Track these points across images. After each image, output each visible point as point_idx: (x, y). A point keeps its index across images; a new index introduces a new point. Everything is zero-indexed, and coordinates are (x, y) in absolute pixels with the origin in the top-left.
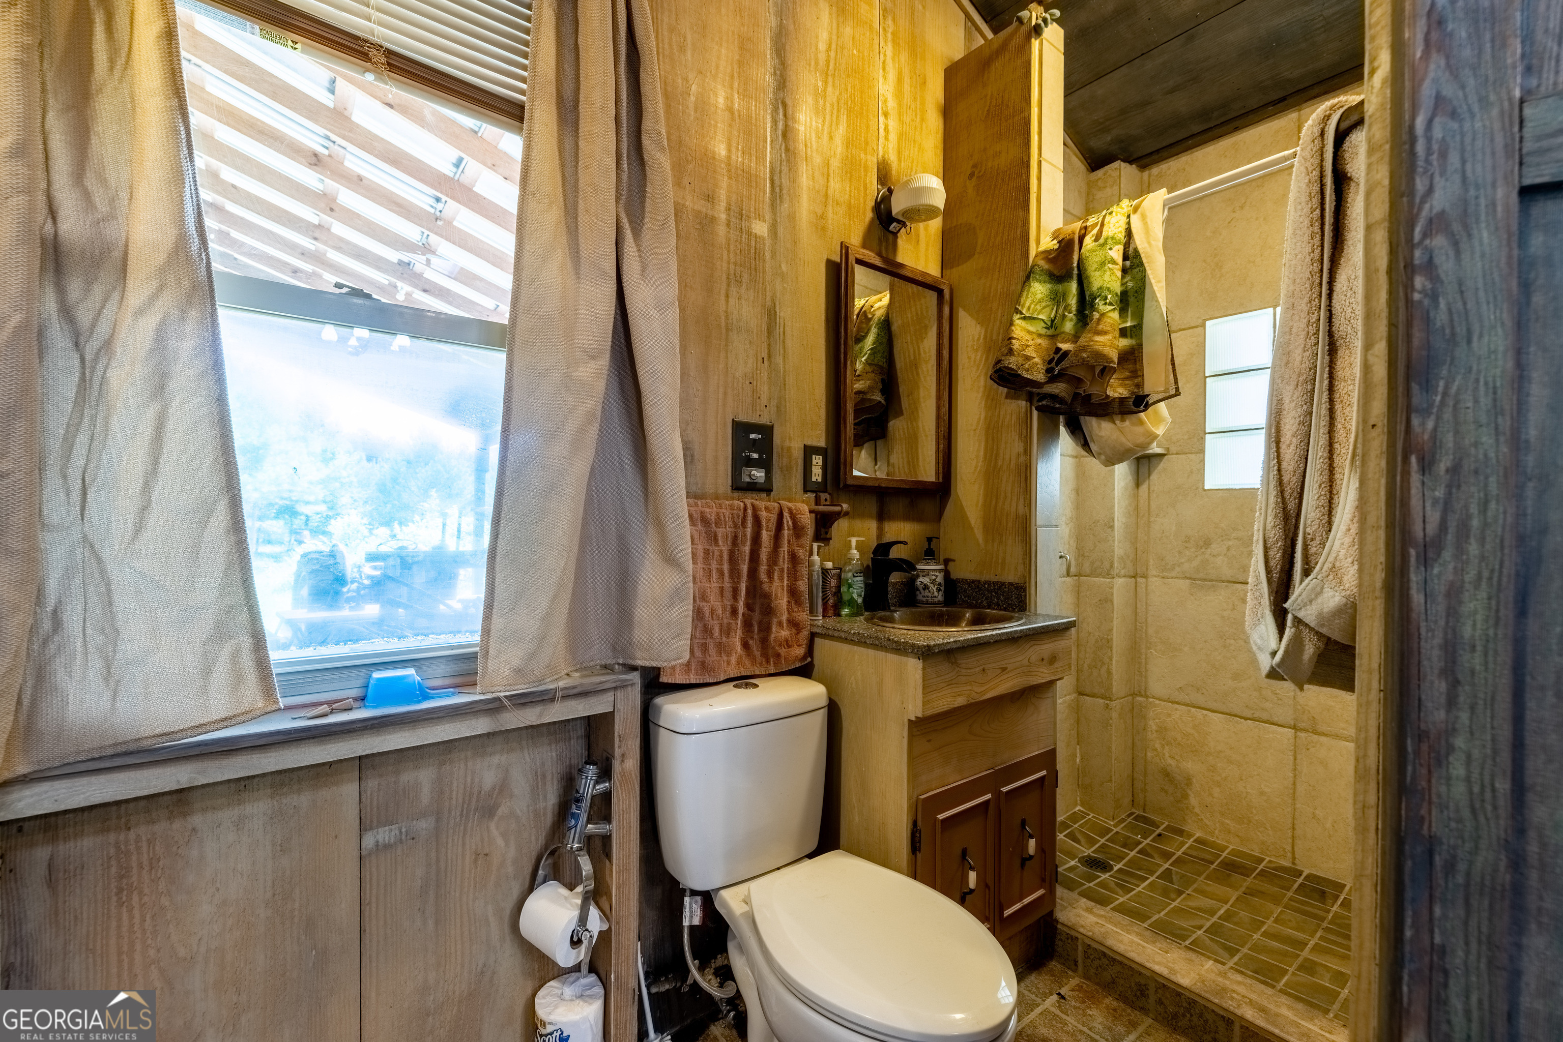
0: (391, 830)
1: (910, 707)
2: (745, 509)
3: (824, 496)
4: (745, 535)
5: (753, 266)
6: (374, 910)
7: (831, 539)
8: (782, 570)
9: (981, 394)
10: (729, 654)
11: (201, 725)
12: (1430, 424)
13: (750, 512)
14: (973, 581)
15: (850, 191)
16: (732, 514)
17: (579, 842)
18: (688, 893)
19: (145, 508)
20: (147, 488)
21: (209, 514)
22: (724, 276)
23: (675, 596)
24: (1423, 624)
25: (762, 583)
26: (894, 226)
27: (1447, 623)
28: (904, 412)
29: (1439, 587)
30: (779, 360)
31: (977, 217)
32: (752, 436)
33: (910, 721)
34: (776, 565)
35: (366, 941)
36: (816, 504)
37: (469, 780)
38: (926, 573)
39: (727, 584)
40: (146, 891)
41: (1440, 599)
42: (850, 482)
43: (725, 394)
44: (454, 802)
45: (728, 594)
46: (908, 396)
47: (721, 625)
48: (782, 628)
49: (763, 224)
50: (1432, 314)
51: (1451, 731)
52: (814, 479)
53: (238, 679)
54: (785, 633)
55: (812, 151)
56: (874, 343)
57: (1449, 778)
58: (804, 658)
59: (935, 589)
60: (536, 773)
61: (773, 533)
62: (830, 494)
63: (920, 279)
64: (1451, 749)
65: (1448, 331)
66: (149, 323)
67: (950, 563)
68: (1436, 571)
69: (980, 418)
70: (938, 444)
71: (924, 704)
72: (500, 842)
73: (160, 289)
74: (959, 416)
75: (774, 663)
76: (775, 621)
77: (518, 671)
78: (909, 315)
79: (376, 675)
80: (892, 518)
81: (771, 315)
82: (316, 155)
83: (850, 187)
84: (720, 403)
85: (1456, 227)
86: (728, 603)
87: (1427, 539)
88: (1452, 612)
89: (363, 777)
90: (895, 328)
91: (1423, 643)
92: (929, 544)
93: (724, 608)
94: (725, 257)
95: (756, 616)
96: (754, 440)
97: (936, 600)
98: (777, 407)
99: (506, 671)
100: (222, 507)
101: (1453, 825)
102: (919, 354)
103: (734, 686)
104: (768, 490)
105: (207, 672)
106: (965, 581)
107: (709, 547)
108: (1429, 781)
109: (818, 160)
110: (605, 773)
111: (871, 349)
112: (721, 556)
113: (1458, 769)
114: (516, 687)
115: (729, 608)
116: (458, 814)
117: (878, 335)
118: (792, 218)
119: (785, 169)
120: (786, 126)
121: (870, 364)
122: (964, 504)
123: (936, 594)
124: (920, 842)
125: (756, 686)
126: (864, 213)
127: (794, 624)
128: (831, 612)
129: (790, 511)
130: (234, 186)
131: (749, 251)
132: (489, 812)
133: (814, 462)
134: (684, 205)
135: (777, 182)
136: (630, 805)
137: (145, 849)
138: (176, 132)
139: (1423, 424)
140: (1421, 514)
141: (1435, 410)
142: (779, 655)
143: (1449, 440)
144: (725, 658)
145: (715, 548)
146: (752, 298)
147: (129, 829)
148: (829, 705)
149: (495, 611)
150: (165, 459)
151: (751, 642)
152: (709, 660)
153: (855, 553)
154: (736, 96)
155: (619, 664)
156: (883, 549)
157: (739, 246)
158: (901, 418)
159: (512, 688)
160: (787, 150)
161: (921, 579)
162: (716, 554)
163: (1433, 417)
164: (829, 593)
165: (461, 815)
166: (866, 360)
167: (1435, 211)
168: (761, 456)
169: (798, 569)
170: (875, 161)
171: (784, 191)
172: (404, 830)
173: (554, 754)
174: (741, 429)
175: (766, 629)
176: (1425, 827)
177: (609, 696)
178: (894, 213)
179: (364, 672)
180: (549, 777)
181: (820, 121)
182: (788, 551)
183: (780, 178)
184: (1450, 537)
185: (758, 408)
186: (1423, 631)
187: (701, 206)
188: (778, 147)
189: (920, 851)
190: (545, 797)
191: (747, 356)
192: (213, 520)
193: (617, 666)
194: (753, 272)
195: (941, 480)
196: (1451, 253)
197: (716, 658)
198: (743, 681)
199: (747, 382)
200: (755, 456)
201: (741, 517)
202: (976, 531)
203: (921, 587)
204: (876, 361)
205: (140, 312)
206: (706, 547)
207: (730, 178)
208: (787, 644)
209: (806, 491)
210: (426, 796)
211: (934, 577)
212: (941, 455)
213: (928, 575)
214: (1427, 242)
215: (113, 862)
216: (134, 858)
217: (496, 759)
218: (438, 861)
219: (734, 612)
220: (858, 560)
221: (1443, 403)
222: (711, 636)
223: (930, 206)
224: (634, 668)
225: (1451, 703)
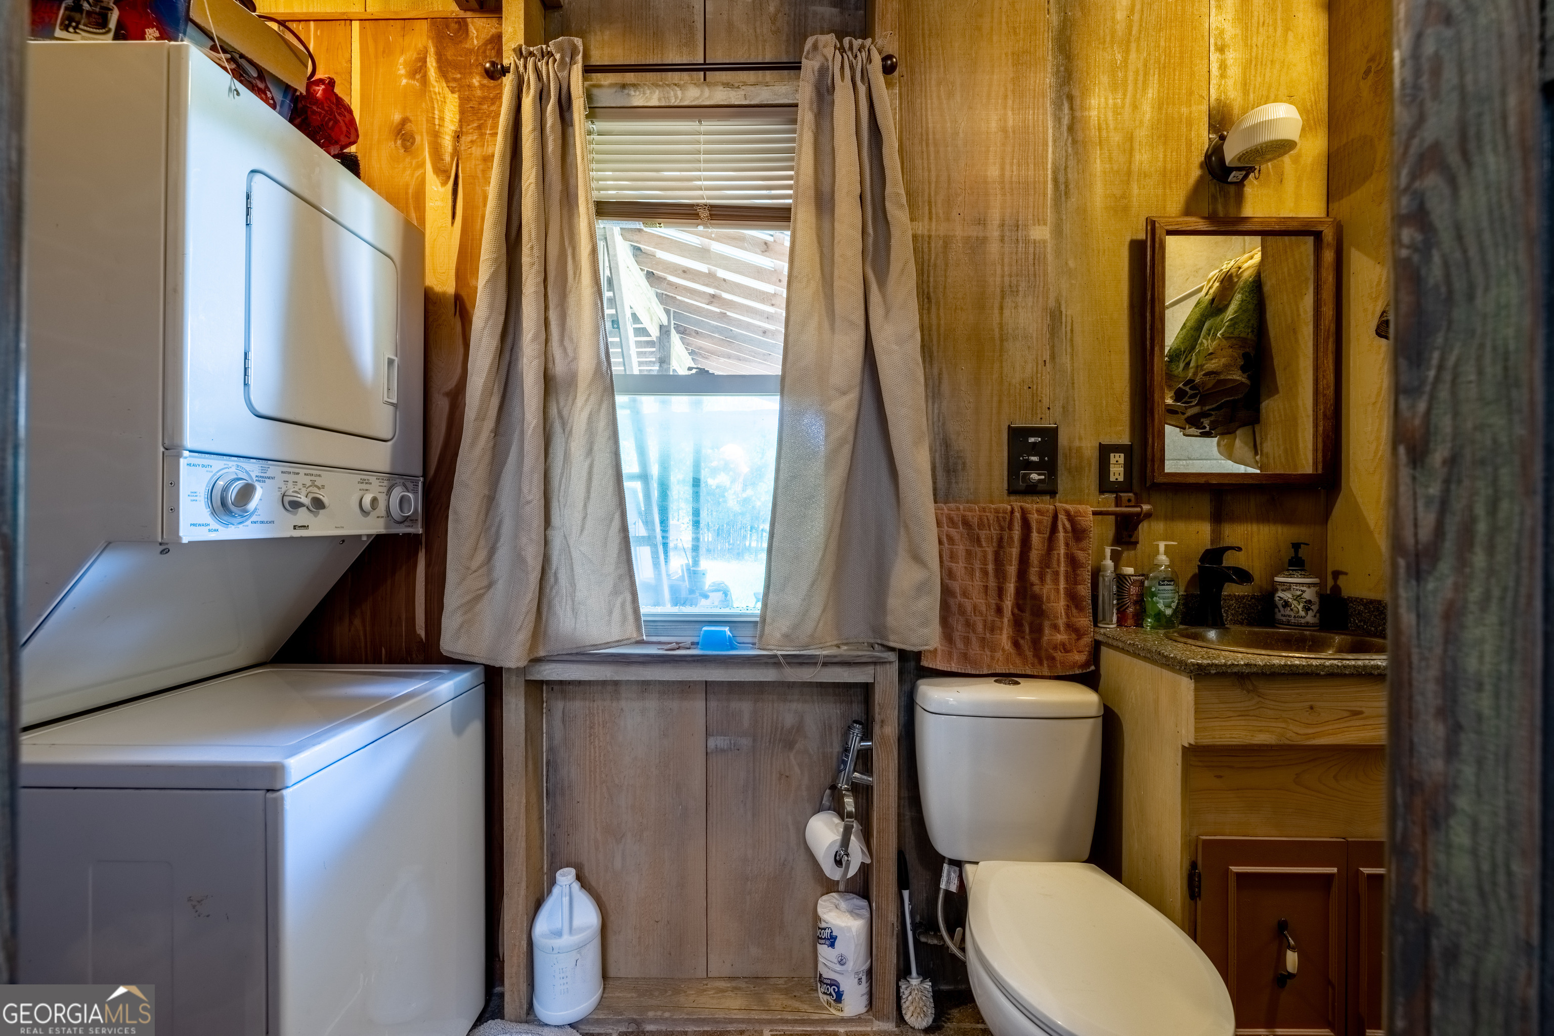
0: (724, 740)
1: (1183, 732)
2: (1012, 512)
3: (1125, 496)
4: (1011, 538)
5: (1031, 272)
6: (714, 789)
7: (1137, 543)
8: (1057, 574)
9: (1382, 356)
10: (993, 650)
11: (608, 643)
12: (1422, 406)
13: (1017, 515)
14: (1371, 602)
15: (1165, 156)
16: (998, 517)
17: (846, 784)
18: (946, 861)
19: (585, 518)
20: (585, 506)
21: (611, 521)
22: (998, 290)
23: (921, 589)
24: (1415, 651)
25: (1032, 585)
26: (1234, 177)
27: (1445, 651)
28: (1280, 389)
29: (1435, 607)
30: (1065, 360)
31: (1375, 125)
32: (1032, 440)
33: (1183, 747)
34: (1048, 567)
35: (710, 811)
36: (1117, 505)
37: (775, 716)
38: (1288, 587)
39: (992, 583)
40: (601, 739)
41: (1436, 621)
42: (1160, 480)
43: (1000, 402)
44: (765, 731)
45: (993, 592)
46: (1285, 369)
47: (985, 621)
48: (1059, 632)
49: (1044, 227)
50: (1423, 272)
51: (1450, 787)
52: (1112, 479)
53: (624, 619)
54: (1061, 637)
55: (1108, 132)
56: (1236, 312)
57: (1449, 846)
58: (1086, 664)
59: (1300, 607)
60: (824, 723)
61: (1047, 536)
62: (1135, 494)
63: (1277, 228)
64: (1451, 810)
65: (1443, 289)
66: (585, 415)
67: (1341, 577)
68: (1431, 586)
69: (1381, 388)
70: (1316, 426)
71: (1197, 730)
72: (797, 769)
73: (589, 395)
74: (1351, 387)
75: (1048, 666)
76: (1047, 624)
77: (786, 636)
78: (1286, 270)
79: (705, 628)
80: (1234, 519)
81: (1055, 317)
82: (766, 243)
83: (1165, 151)
84: (994, 411)
85: (1454, 159)
86: (993, 602)
87: (1420, 547)
88: (1451, 638)
89: (708, 699)
90: (1267, 288)
91: (1415, 674)
92: (1296, 552)
93: (988, 605)
94: (999, 272)
95: (1027, 616)
96: (1034, 443)
97: (1303, 621)
98: (1063, 407)
99: (778, 635)
100: (617, 516)
101: (1455, 905)
102: (1299, 315)
103: (996, 681)
104: (1053, 493)
105: (610, 613)
106: (1360, 601)
107: (972, 548)
108: (1424, 845)
109: (1116, 138)
110: (867, 734)
111: (1231, 320)
112: (985, 557)
113: (1460, 835)
114: (785, 649)
115: (994, 606)
116: (768, 740)
117: (1242, 301)
118: (1083, 212)
119: (1072, 163)
120: (1073, 118)
121: (1227, 338)
122: (1360, 500)
123: (1302, 613)
124: (1199, 887)
125: (1018, 683)
126: (1187, 174)
127: (1071, 627)
128: (1130, 621)
129: (1068, 513)
130: (724, 280)
131: (1027, 259)
132: (789, 745)
133: (1113, 460)
134: (954, 236)
135: (1062, 179)
136: (888, 765)
137: (601, 714)
138: (596, 304)
139: (1413, 407)
140: (1411, 516)
141: (1428, 388)
142: (1053, 659)
143: (1445, 424)
144: (989, 653)
145: (978, 549)
146: (1030, 304)
147: (594, 701)
148: (1104, 716)
149: (771, 590)
150: (593, 489)
151: (1021, 642)
152: (971, 653)
153: (1163, 558)
154: (1010, 113)
155: (878, 644)
156: (1213, 555)
157: (1014, 257)
158: (1276, 396)
159: (782, 648)
160: (1074, 142)
161: (1280, 594)
162: (979, 554)
163: (1425, 397)
164: (1127, 600)
165: (770, 741)
166: (1222, 335)
167: (1426, 145)
168: (1042, 459)
169: (1079, 572)
170: (1205, 108)
171: (1071, 186)
172: (732, 742)
173: (838, 712)
174: (1017, 435)
175: (1037, 631)
176: (1419, 900)
177: (870, 670)
178: (1227, 161)
179: (697, 626)
180: (835, 729)
181: (1120, 95)
182: (1067, 555)
183: (1066, 174)
184: (1449, 545)
185: (1039, 411)
186: (1415, 659)
187: (974, 232)
188: (1062, 144)
189: (1199, 896)
190: (831, 744)
191: (1026, 362)
192: (613, 524)
193: (876, 645)
194: (1032, 278)
195: (1320, 471)
196: (1447, 191)
197: (979, 652)
198: (1007, 677)
199: (1026, 388)
200: (1035, 459)
201: (1008, 520)
202: (1376, 536)
203: (1280, 603)
204: (1236, 333)
205: (582, 409)
206: (968, 548)
207: (1004, 195)
208: (1064, 649)
209: (1102, 491)
210: (746, 722)
211: (1299, 593)
212: (1320, 440)
213: (1290, 589)
214: (1417, 184)
215: (588, 718)
216: (596, 718)
217: (793, 706)
218: (754, 771)
219: (999, 610)
220: (1167, 567)
221: (1437, 379)
222: (974, 631)
223: (1277, 141)
224: (892, 649)
225: (1451, 752)
